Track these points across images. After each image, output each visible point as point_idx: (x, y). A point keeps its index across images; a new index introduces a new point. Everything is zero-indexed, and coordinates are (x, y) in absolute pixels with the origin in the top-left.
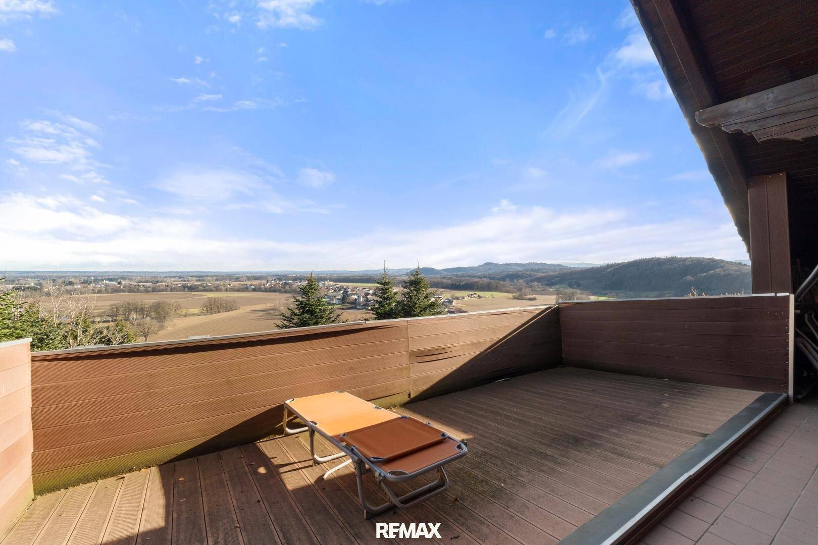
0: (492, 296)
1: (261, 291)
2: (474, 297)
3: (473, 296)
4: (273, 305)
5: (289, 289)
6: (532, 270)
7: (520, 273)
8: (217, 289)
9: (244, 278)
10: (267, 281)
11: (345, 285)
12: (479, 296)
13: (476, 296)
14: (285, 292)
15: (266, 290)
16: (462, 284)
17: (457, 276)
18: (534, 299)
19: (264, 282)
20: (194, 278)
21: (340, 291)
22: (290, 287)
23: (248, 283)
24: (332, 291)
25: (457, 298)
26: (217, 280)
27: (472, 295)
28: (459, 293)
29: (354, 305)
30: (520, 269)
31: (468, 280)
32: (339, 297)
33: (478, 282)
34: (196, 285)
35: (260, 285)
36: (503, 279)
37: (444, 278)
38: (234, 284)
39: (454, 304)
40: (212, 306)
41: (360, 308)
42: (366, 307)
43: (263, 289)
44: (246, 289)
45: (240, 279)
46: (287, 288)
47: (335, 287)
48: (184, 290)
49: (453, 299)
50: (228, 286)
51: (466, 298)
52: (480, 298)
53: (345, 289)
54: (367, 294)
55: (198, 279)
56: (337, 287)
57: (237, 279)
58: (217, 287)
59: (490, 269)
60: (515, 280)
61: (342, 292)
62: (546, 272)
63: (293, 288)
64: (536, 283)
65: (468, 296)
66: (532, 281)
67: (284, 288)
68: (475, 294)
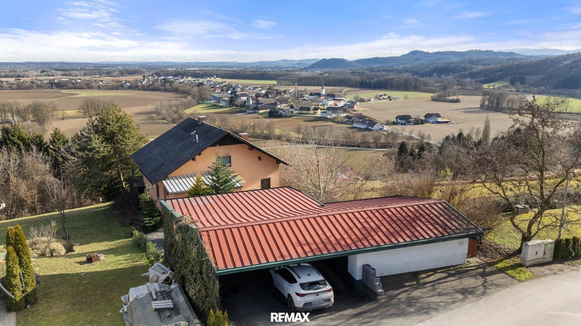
0: (406, 97)
1: (139, 89)
2: (383, 99)
3: (381, 98)
4: (153, 107)
5: (169, 87)
6: (471, 62)
7: (452, 65)
8: (88, 86)
9: (116, 73)
10: (144, 76)
11: (234, 82)
12: (389, 97)
13: (385, 97)
14: (166, 90)
15: (144, 88)
16: (373, 82)
17: (371, 70)
18: (457, 101)
19: (140, 77)
20: (59, 72)
21: (228, 90)
22: (170, 85)
23: (123, 79)
24: (219, 91)
25: (362, 101)
26: (85, 75)
27: (381, 96)
28: (365, 94)
29: (243, 108)
30: (456, 59)
31: (382, 76)
32: (227, 99)
33: (393, 79)
34: (64, 82)
35: (137, 81)
36: (429, 74)
37: (353, 73)
38: (107, 80)
39: (355, 108)
40: (90, 108)
41: (251, 111)
42: (256, 111)
43: (140, 87)
44: (120, 87)
45: (112, 74)
46: (168, 85)
47: (222, 85)
48: (52, 88)
49: (357, 101)
50: (101, 83)
51: (372, 100)
52: (391, 100)
53: (234, 89)
54: (258, 95)
55: (63, 72)
56: (225, 86)
57: (109, 74)
58: (88, 84)
59: (417, 60)
60: (443, 76)
61: (230, 92)
62: (488, 64)
63: (175, 87)
64: (468, 80)
65: (376, 97)
66: (465, 76)
67: (164, 86)
68: (385, 95)
